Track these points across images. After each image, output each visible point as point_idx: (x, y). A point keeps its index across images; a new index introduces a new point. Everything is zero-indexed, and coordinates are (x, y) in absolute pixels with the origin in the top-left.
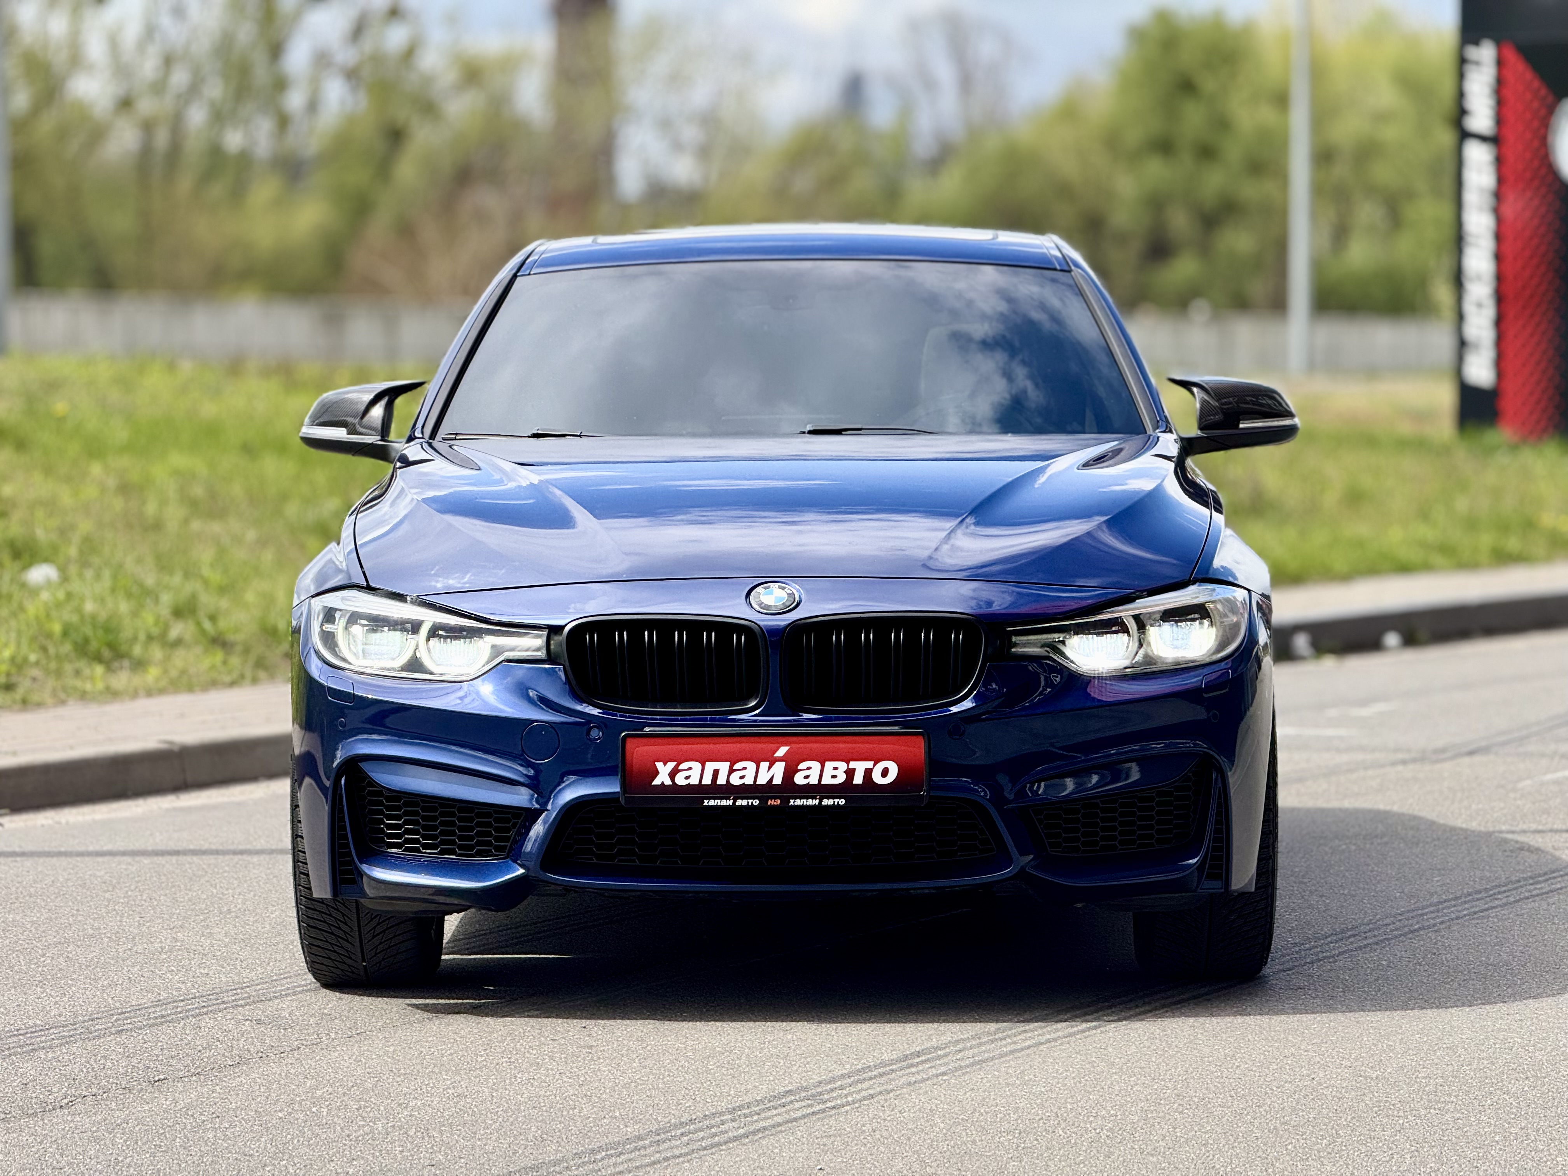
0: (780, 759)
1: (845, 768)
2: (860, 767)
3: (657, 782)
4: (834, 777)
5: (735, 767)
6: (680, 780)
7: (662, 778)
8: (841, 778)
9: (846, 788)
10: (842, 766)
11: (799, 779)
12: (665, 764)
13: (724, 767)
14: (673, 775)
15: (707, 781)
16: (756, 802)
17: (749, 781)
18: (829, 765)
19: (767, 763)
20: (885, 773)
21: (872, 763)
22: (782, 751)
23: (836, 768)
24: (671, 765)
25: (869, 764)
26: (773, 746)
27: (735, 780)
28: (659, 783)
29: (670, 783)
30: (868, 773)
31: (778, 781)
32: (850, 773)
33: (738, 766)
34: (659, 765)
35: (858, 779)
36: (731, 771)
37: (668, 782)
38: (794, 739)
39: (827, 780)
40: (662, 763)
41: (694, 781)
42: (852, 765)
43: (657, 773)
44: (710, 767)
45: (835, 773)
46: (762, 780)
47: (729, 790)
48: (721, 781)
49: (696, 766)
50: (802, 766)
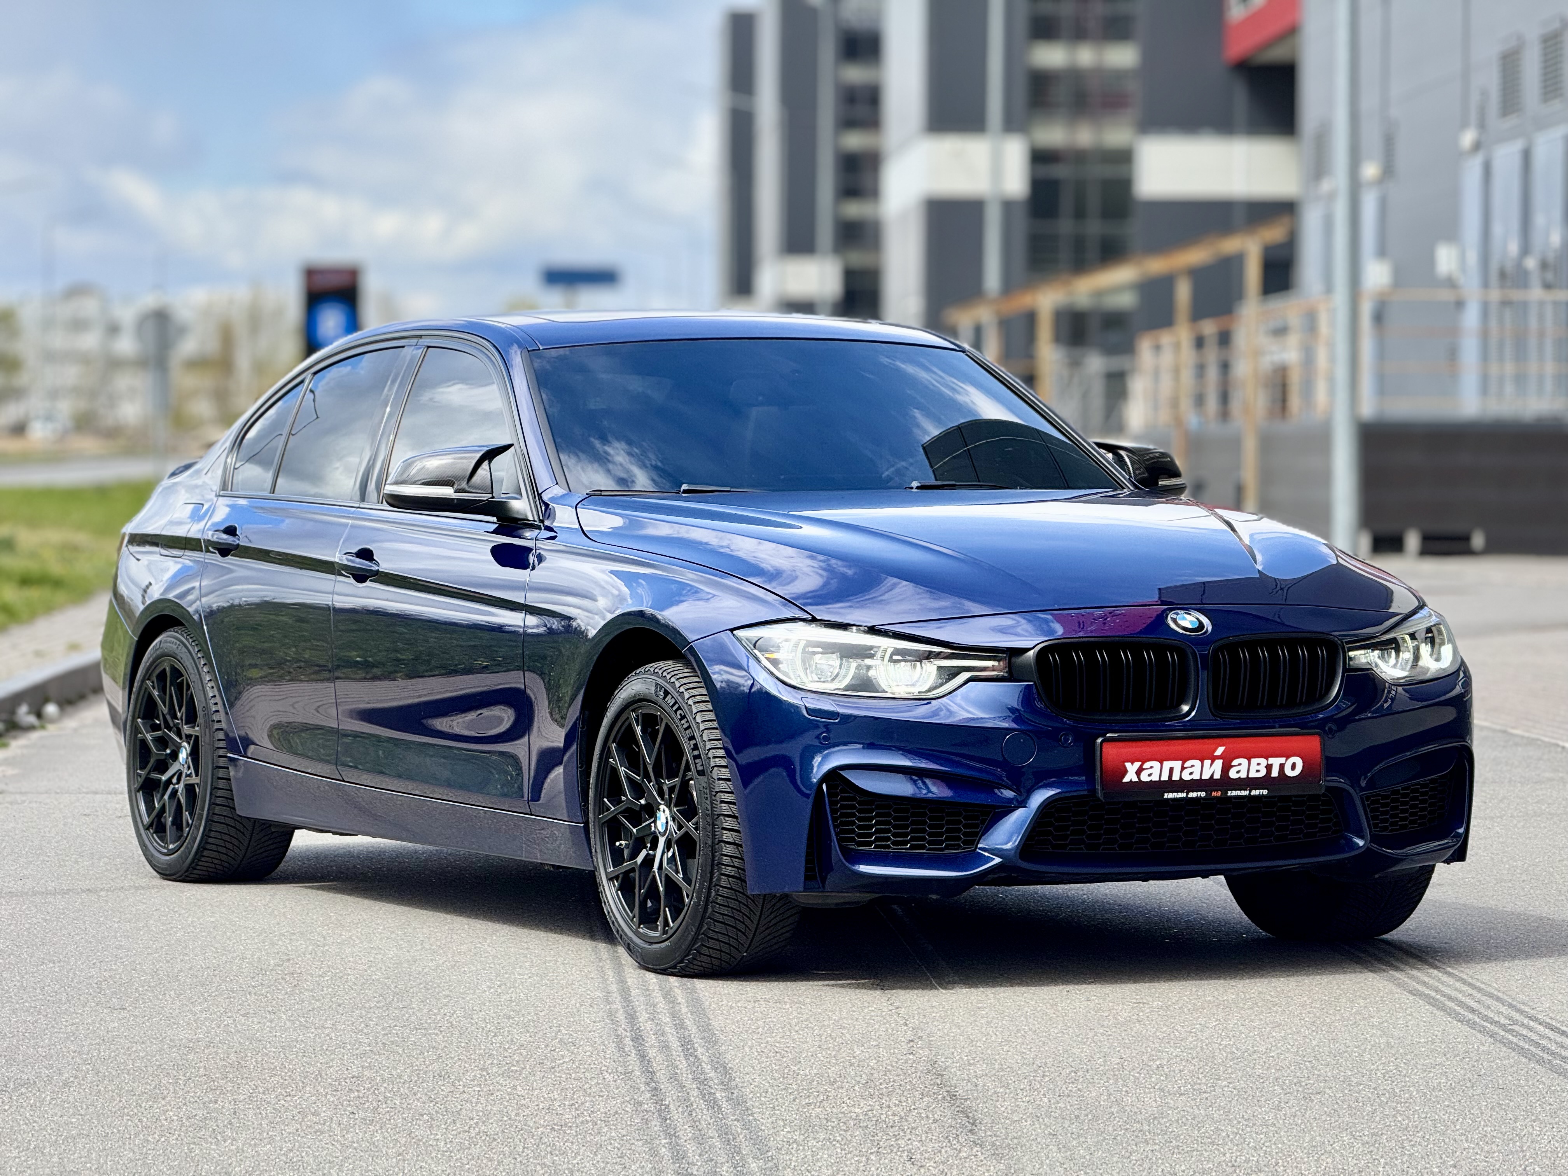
0: (1218, 757)
1: (1265, 765)
2: (1276, 762)
3: (1126, 779)
4: (1258, 771)
5: (1185, 766)
6: (1144, 777)
7: (1131, 776)
8: (1263, 772)
9: (1266, 781)
10: (1263, 762)
11: (1233, 774)
12: (1132, 763)
13: (1177, 765)
14: (1138, 772)
15: (1165, 777)
16: (1203, 794)
17: (1196, 776)
18: (1254, 761)
19: (1209, 761)
20: (1294, 767)
21: (1284, 759)
22: (1220, 751)
23: (1258, 764)
24: (1137, 765)
25: (1282, 760)
26: (1213, 746)
27: (1186, 777)
28: (1129, 781)
29: (1137, 780)
30: (1282, 766)
31: (1217, 776)
32: (1269, 767)
33: (1188, 764)
34: (1128, 765)
35: (1275, 773)
36: (1183, 768)
37: (1135, 779)
38: (1231, 740)
39: (1253, 775)
40: (1130, 763)
41: (1155, 778)
42: (1271, 760)
43: (1125, 772)
44: (1167, 765)
45: (1258, 768)
46: (1206, 776)
47: (1182, 786)
48: (1176, 777)
49: (1156, 764)
50: (1235, 763)
